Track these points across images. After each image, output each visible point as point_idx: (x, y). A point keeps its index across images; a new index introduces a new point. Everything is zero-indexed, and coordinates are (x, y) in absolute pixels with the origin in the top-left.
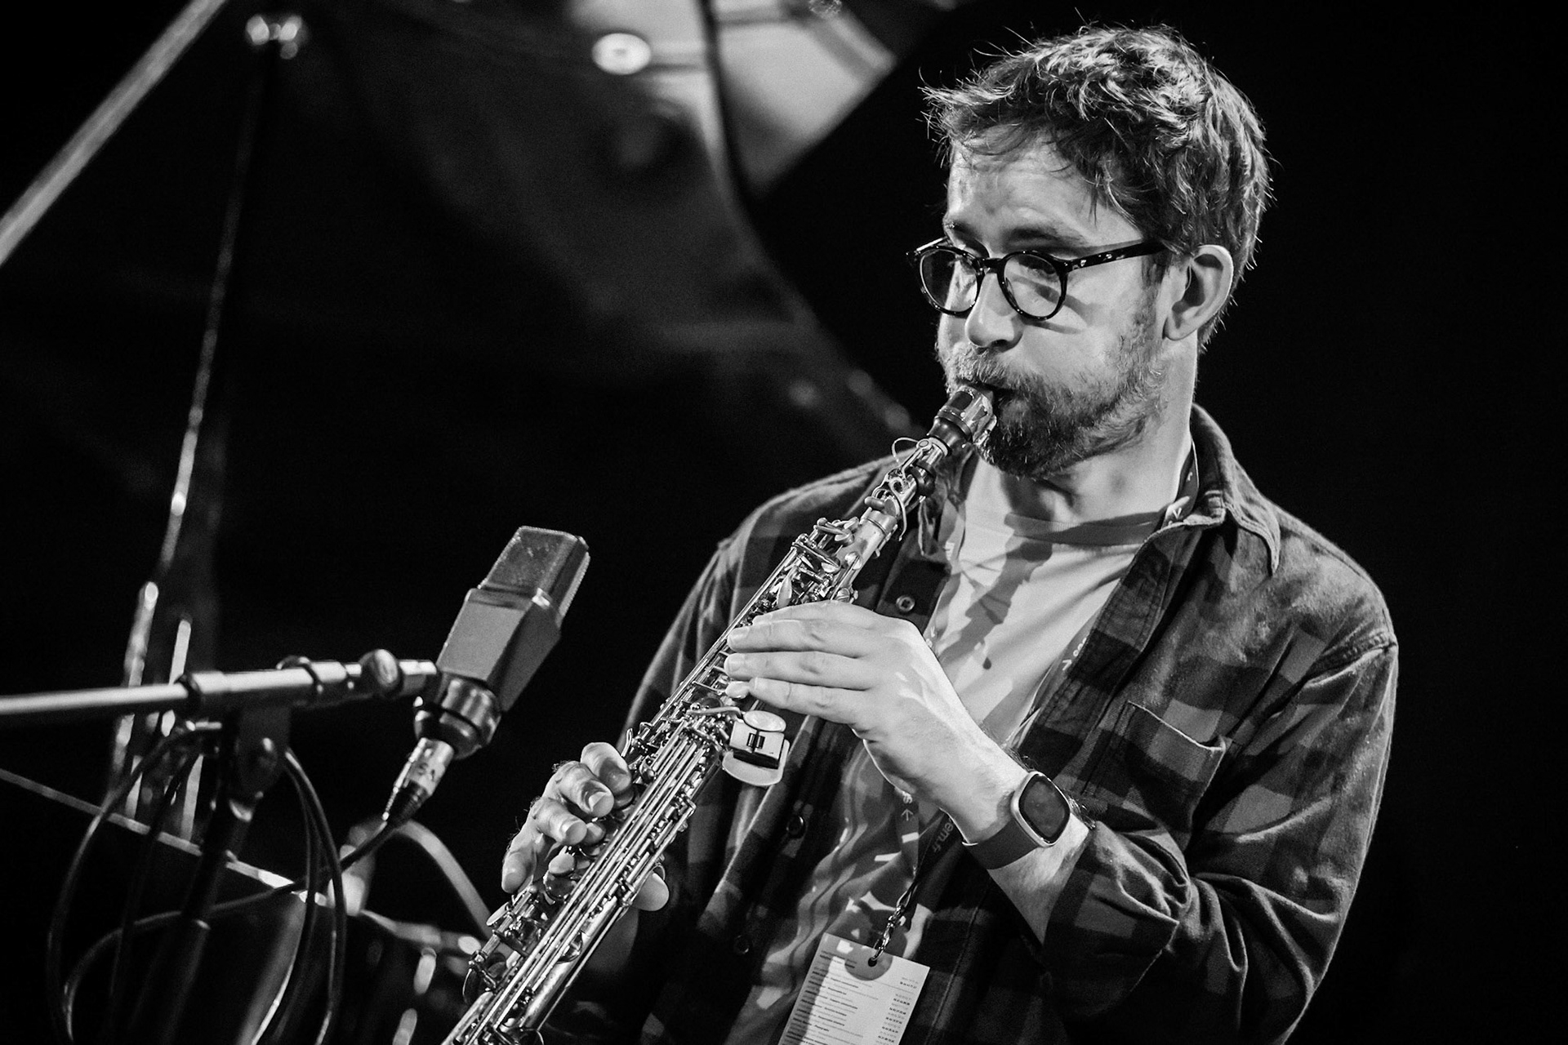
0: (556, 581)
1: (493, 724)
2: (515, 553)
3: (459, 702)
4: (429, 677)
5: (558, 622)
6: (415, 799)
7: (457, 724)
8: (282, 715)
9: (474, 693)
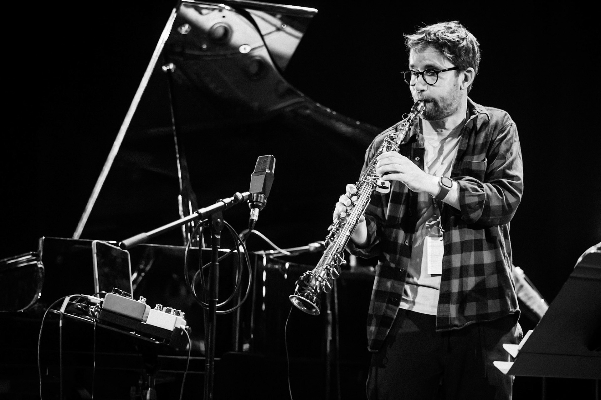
0: (270, 166)
1: (266, 201)
2: (259, 163)
3: (257, 199)
4: (249, 195)
5: (273, 175)
6: (254, 222)
7: (258, 203)
8: (220, 213)
9: (260, 196)
